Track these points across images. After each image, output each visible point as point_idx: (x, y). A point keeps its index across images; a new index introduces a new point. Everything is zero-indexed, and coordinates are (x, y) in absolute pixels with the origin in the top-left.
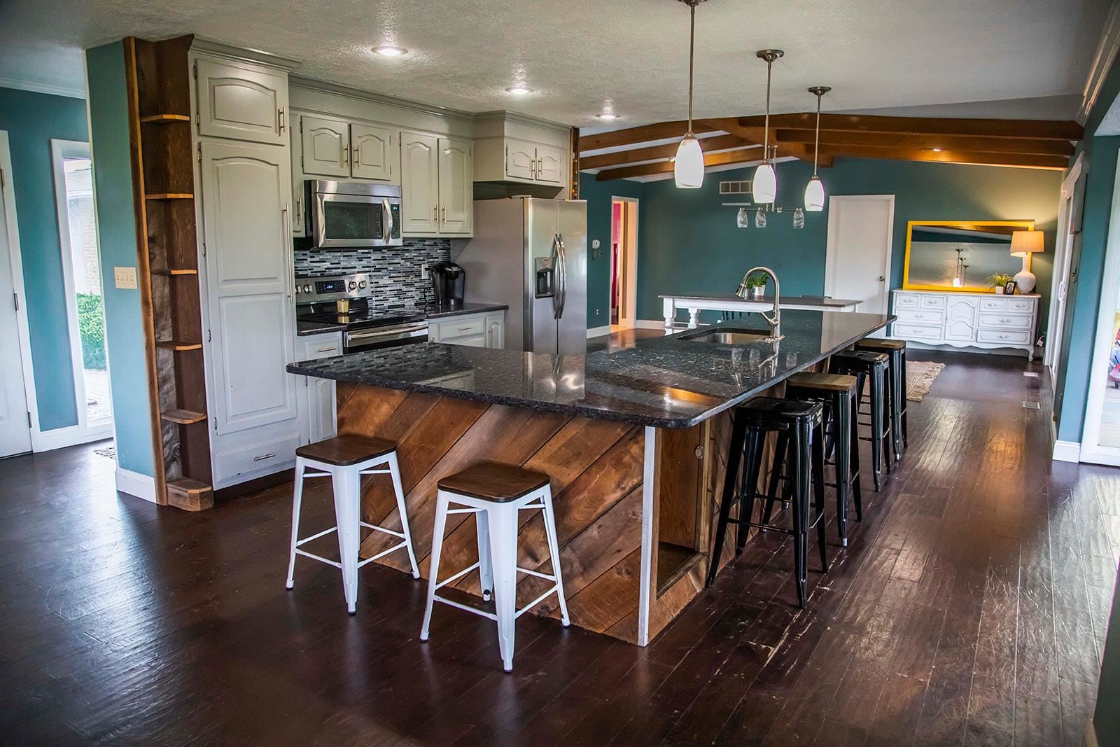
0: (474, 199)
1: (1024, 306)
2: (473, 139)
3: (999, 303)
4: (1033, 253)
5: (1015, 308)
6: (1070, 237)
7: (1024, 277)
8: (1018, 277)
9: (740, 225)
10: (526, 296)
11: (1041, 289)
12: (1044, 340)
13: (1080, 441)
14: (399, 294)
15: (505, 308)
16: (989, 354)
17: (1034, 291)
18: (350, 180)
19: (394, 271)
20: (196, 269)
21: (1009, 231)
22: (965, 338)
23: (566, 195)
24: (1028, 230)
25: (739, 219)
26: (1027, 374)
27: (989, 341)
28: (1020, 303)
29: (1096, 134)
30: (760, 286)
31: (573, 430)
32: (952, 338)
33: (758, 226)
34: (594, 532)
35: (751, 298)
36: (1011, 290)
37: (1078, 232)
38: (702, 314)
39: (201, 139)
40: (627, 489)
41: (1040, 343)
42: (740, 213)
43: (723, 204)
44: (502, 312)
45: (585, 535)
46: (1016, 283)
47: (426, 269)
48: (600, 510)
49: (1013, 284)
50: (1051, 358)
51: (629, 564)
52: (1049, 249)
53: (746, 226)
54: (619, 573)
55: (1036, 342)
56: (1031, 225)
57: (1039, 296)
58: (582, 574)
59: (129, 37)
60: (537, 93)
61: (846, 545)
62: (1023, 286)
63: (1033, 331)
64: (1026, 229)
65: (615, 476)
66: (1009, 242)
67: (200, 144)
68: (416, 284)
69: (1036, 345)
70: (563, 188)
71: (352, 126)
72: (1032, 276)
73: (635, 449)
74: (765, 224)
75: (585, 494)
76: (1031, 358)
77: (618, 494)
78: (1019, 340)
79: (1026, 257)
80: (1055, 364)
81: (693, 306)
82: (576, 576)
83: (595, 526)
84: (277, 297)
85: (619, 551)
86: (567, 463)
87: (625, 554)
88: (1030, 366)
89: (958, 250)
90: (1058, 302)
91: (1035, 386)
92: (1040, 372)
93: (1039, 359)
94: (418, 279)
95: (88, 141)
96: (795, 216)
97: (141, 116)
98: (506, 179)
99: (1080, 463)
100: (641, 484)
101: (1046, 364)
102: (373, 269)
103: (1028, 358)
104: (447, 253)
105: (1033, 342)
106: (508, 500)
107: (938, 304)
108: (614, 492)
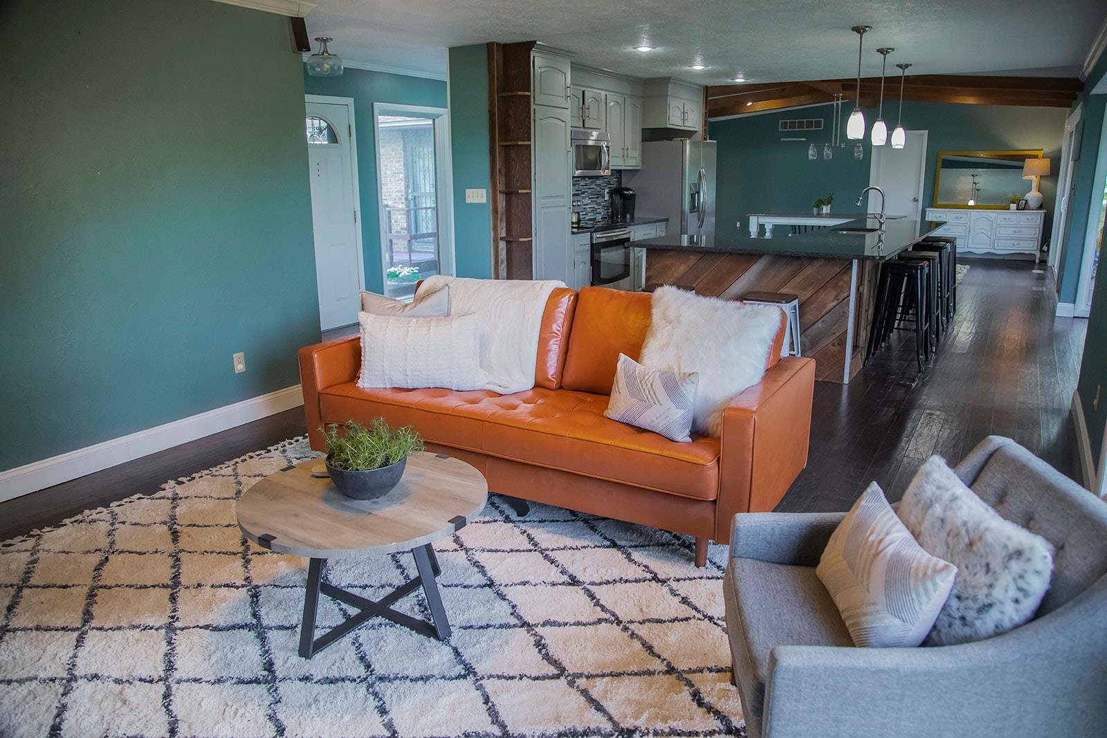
0: (642, 141)
1: (1032, 219)
2: (643, 97)
3: (1013, 217)
4: (1041, 176)
5: (1025, 221)
6: (1071, 164)
7: (1033, 196)
8: (1029, 196)
9: (810, 157)
10: (682, 213)
11: (1047, 206)
12: (1048, 246)
13: (1074, 303)
14: (594, 210)
15: (667, 220)
16: (1003, 260)
17: (1041, 207)
18: (582, 130)
19: (591, 194)
20: (531, 189)
21: (1022, 158)
22: (986, 246)
23: (699, 137)
24: (1037, 158)
25: (810, 152)
26: (1034, 271)
27: (1003, 248)
28: (1030, 217)
29: (1091, 93)
30: (826, 205)
31: (810, 270)
32: (973, 246)
33: (825, 158)
34: (819, 324)
35: (819, 215)
36: (1023, 206)
37: (1077, 160)
38: (776, 228)
39: (535, 107)
40: (841, 300)
41: (1045, 248)
42: (811, 147)
43: (782, 139)
44: (664, 223)
45: (815, 326)
46: (1026, 201)
47: (608, 193)
48: (823, 313)
49: (1024, 202)
50: (1054, 259)
51: (841, 340)
52: (1054, 173)
53: (815, 158)
54: (833, 346)
55: (1042, 247)
56: (1040, 154)
57: (1045, 211)
58: (811, 349)
59: (493, 43)
60: (659, 50)
61: (934, 350)
62: (1032, 204)
63: (1040, 238)
64: (1036, 157)
65: (834, 293)
66: (1022, 168)
67: (535, 110)
68: (602, 204)
69: (1042, 251)
70: (696, 131)
71: (586, 92)
72: (1039, 195)
73: (846, 278)
74: (831, 157)
75: (815, 304)
76: (1037, 261)
77: (835, 303)
78: (1029, 246)
79: (1034, 180)
80: (1057, 264)
81: (769, 222)
82: (806, 351)
83: (820, 321)
84: (563, 209)
85: (834, 333)
86: (805, 289)
87: (838, 334)
88: (1036, 267)
89: (973, 176)
90: (1061, 213)
91: (1041, 278)
92: (1045, 270)
93: (1043, 262)
94: (603, 200)
95: (446, 108)
96: (856, 149)
97: (498, 93)
98: (669, 126)
99: (1074, 317)
100: (849, 296)
101: (1049, 265)
102: (580, 192)
103: (1035, 261)
104: (620, 181)
105: (1039, 247)
106: (787, 303)
107: (963, 219)
108: (833, 301)
